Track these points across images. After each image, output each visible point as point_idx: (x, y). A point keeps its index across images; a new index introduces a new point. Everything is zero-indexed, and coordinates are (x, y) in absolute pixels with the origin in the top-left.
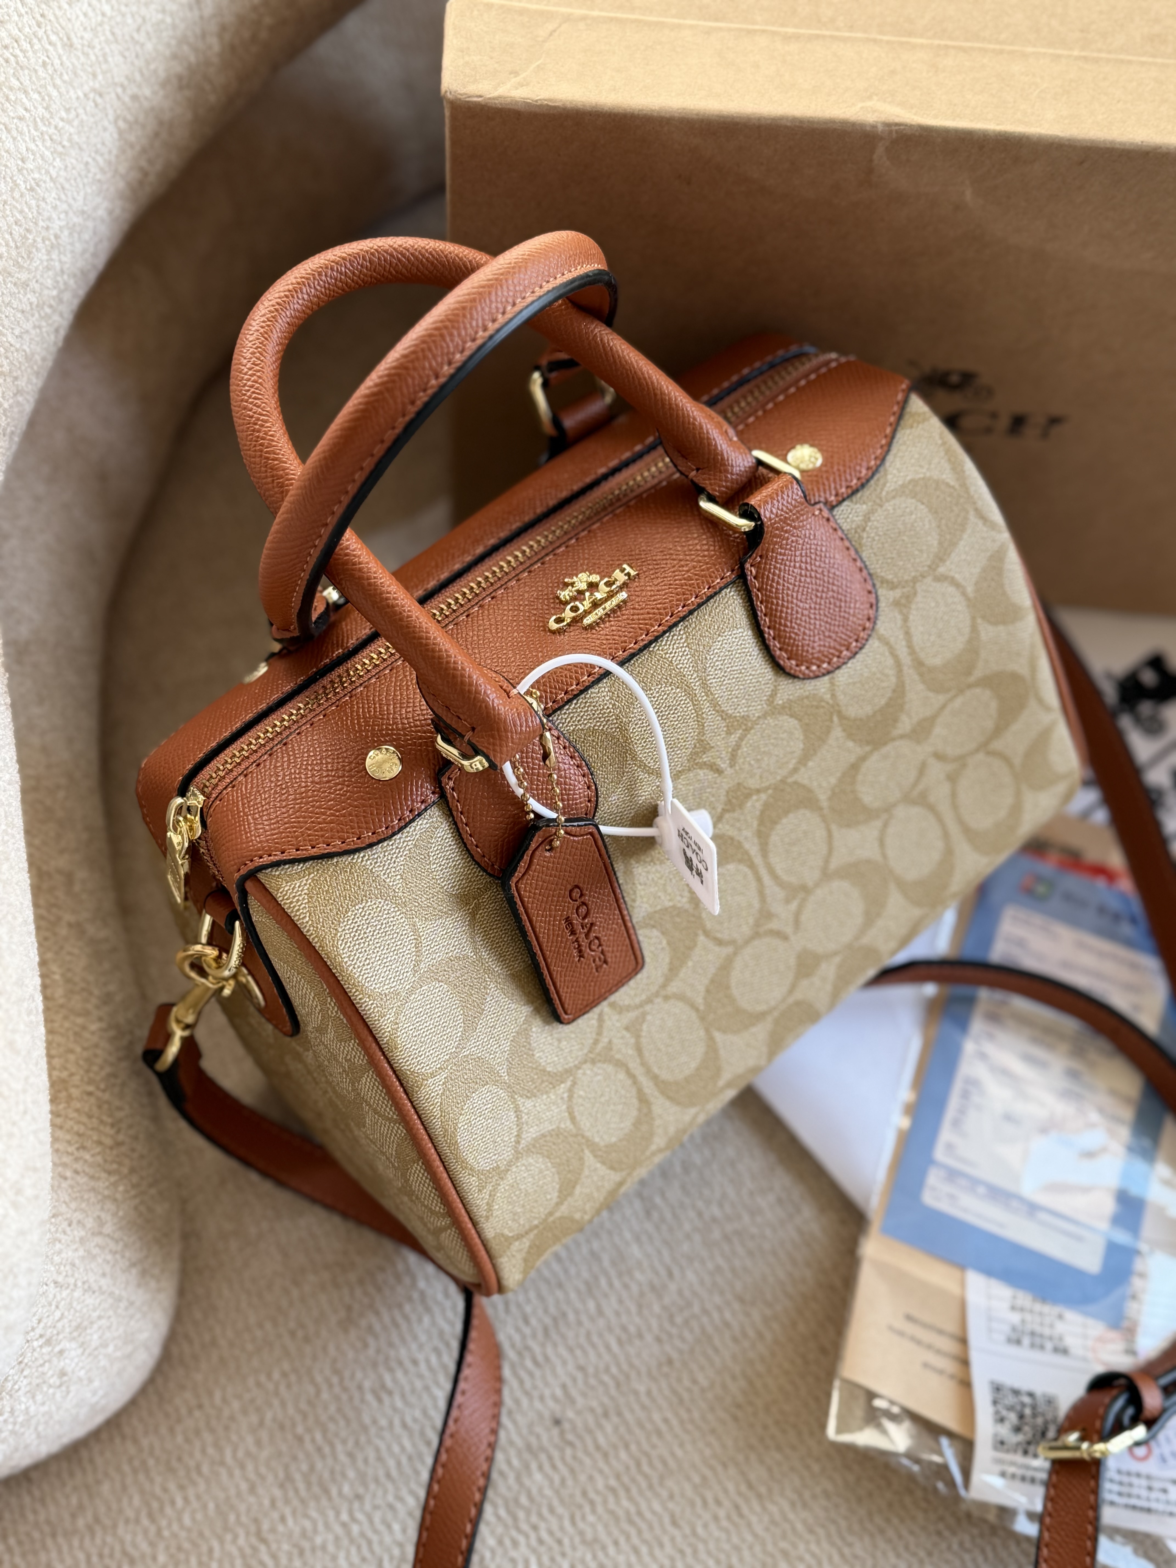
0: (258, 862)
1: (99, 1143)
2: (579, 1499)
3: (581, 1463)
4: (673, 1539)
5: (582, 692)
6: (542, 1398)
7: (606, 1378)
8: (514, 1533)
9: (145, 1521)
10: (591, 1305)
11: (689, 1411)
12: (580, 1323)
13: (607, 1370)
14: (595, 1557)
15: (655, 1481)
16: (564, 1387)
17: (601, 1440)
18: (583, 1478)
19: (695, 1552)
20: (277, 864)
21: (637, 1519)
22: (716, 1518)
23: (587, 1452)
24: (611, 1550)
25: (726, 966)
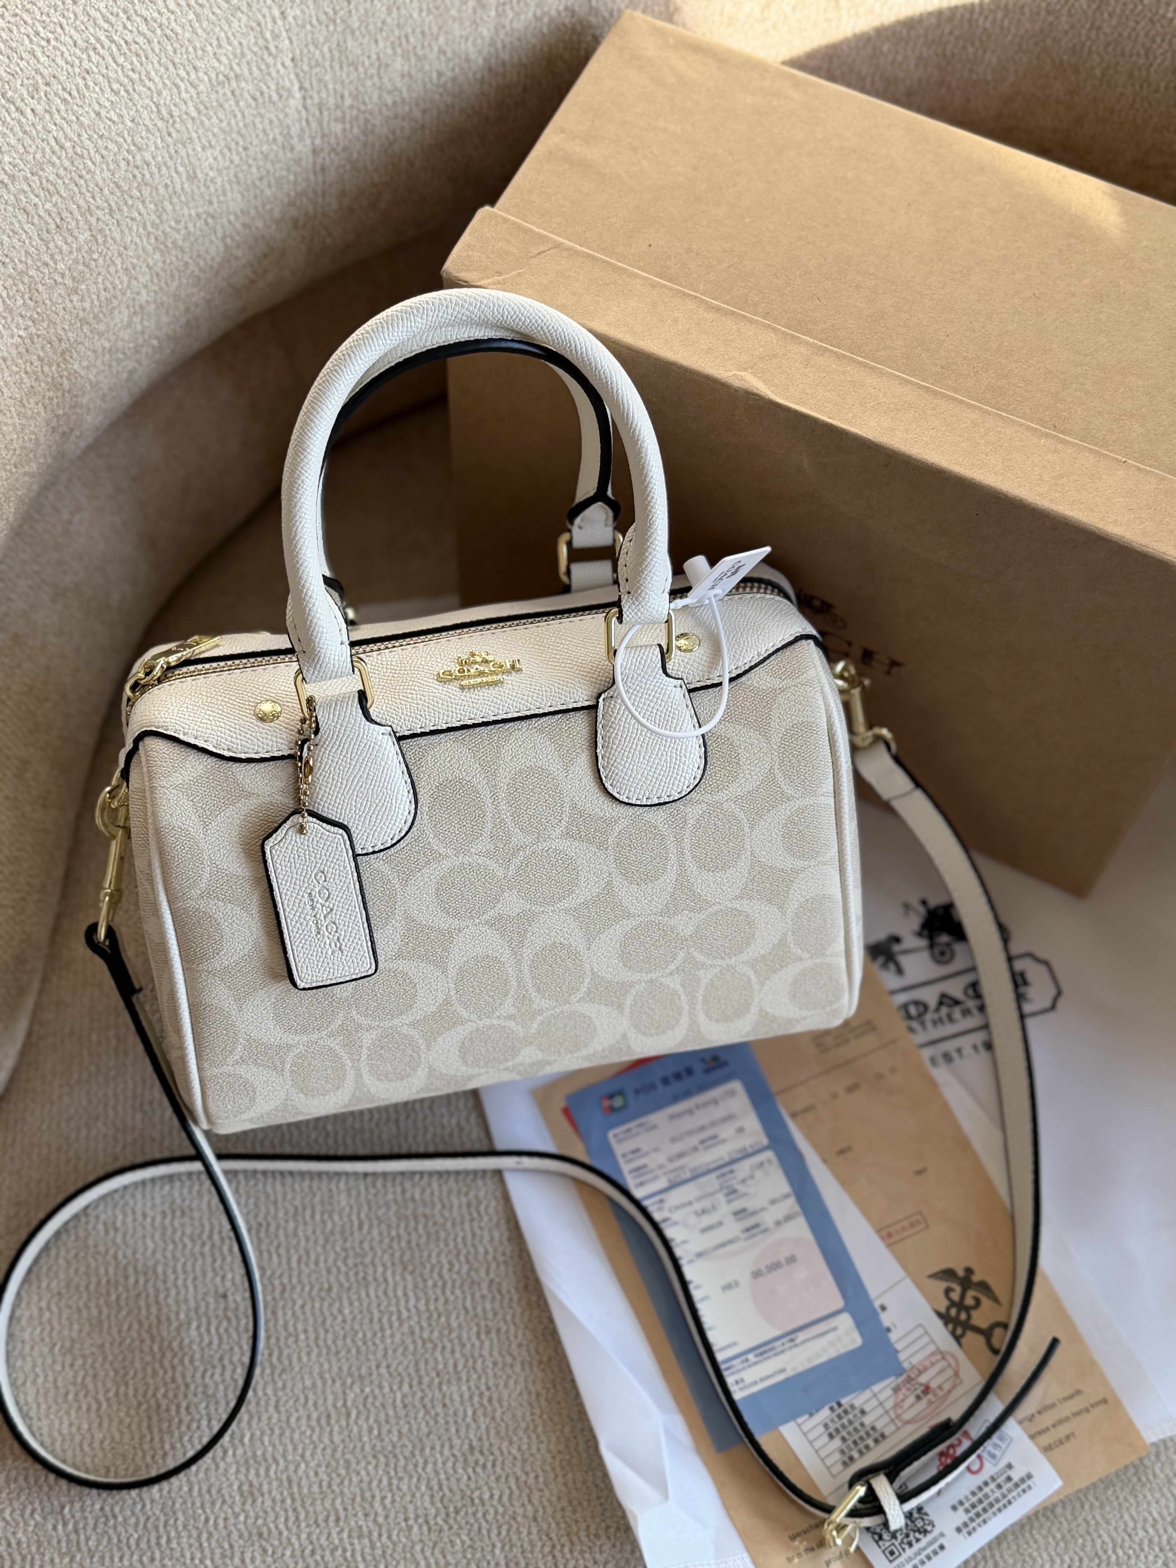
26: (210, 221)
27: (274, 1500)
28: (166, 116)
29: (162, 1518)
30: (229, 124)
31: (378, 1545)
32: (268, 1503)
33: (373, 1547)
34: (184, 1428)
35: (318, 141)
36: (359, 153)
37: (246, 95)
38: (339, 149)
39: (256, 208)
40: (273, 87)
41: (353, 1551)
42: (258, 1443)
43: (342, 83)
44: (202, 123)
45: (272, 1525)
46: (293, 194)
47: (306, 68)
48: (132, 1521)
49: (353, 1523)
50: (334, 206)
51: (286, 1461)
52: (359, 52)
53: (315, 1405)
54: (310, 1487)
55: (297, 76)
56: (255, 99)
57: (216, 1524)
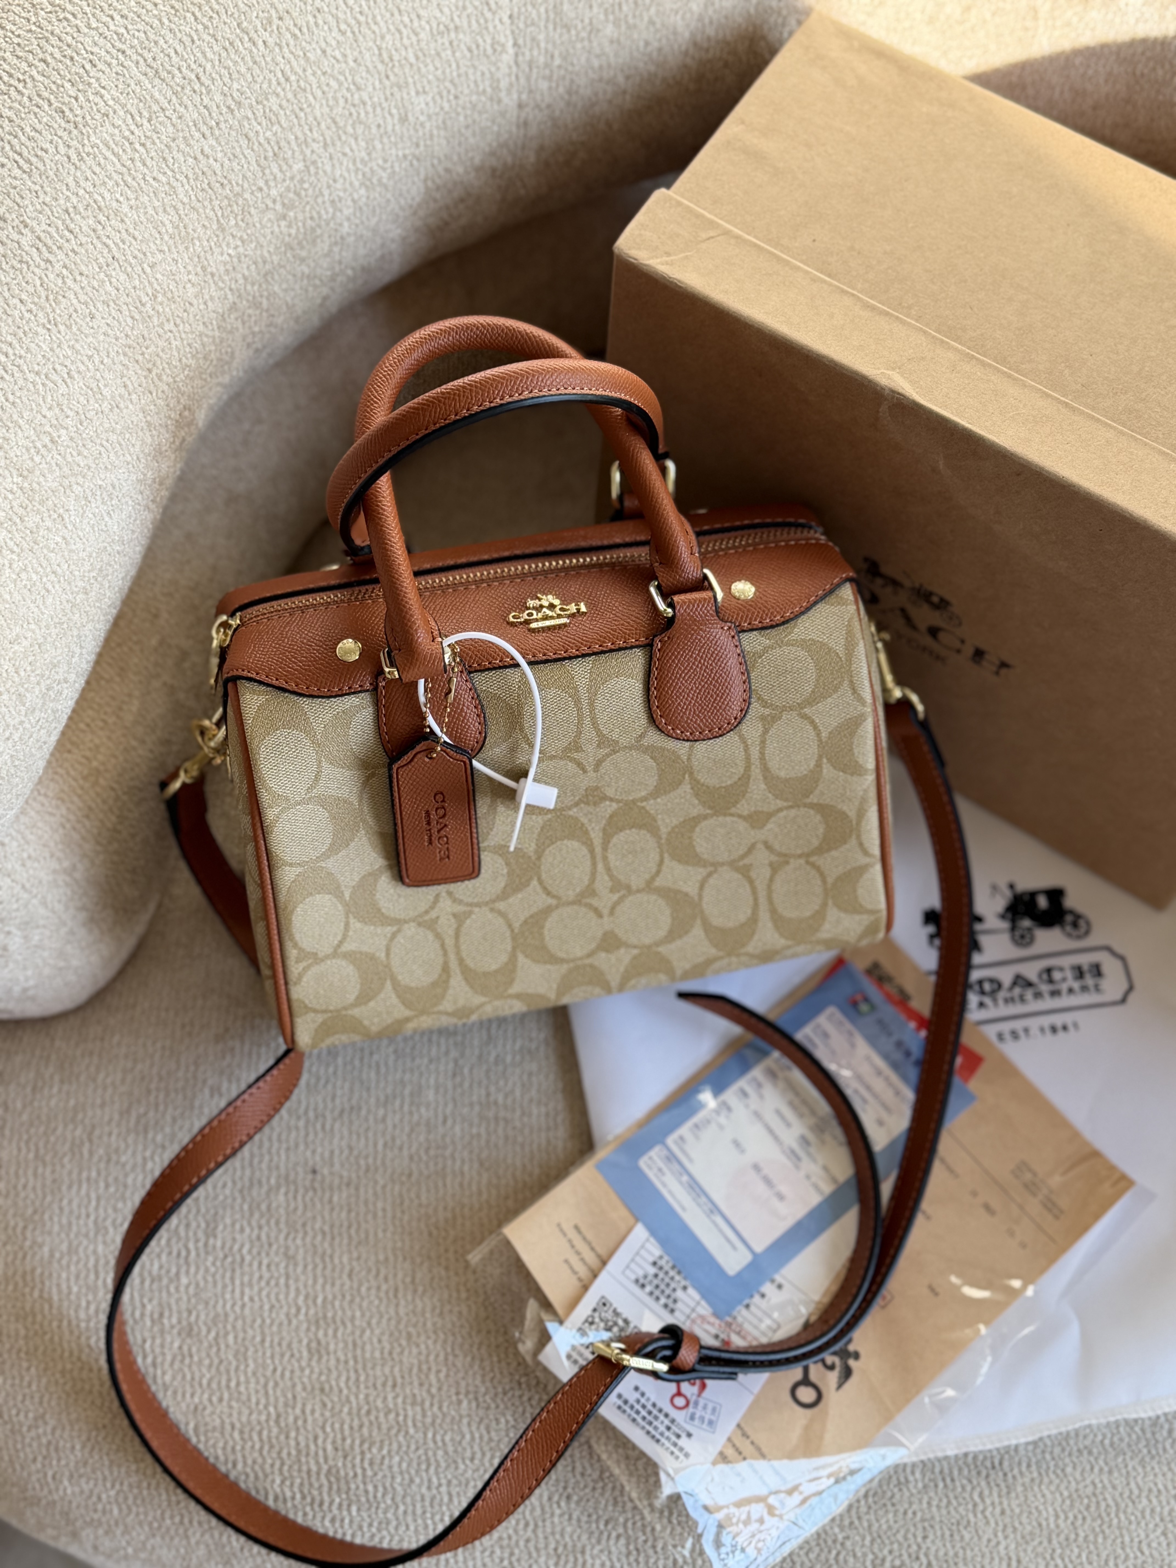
0: (240, 673)
1: (101, 821)
2: (299, 1226)
3: (314, 1205)
4: (342, 1285)
5: (500, 668)
6: (314, 1152)
7: (362, 1162)
8: (245, 1223)
9: (29, 1090)
10: (381, 1112)
11: (403, 1212)
12: (366, 1119)
13: (366, 1157)
14: (287, 1267)
15: (354, 1243)
16: (332, 1152)
17: (335, 1199)
18: (309, 1214)
19: (352, 1301)
20: (250, 679)
21: (327, 1259)
22: (379, 1288)
23: (321, 1200)
24: (300, 1269)
25: (547, 911)
26: (415, 162)
27: (338, 1360)
28: (387, 60)
29: (234, 1363)
30: (444, 72)
31: (429, 1413)
32: (333, 1362)
33: (424, 1415)
34: (263, 1283)
35: (524, 97)
36: (562, 111)
37: (463, 46)
38: (543, 105)
39: (459, 155)
40: (489, 41)
41: (406, 1416)
42: (329, 1306)
43: (554, 44)
44: (419, 69)
45: (333, 1383)
46: (495, 144)
47: (521, 25)
48: (207, 1362)
49: (408, 1391)
50: (532, 158)
51: (353, 1325)
52: (572, 15)
53: (386, 1279)
54: (372, 1352)
55: (513, 32)
56: (470, 50)
57: (282, 1375)
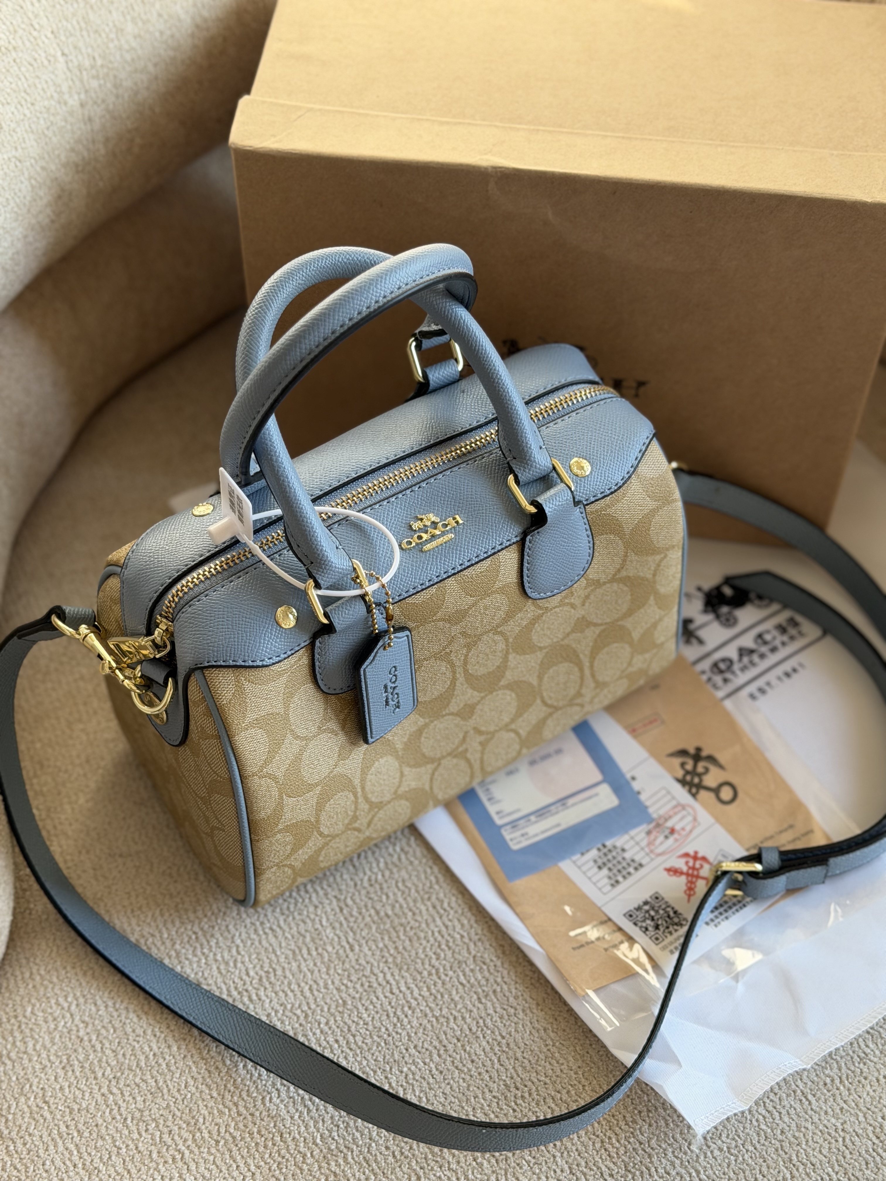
37: (24, 62)
39: (49, 154)
40: (43, 55)
52: (99, 21)
